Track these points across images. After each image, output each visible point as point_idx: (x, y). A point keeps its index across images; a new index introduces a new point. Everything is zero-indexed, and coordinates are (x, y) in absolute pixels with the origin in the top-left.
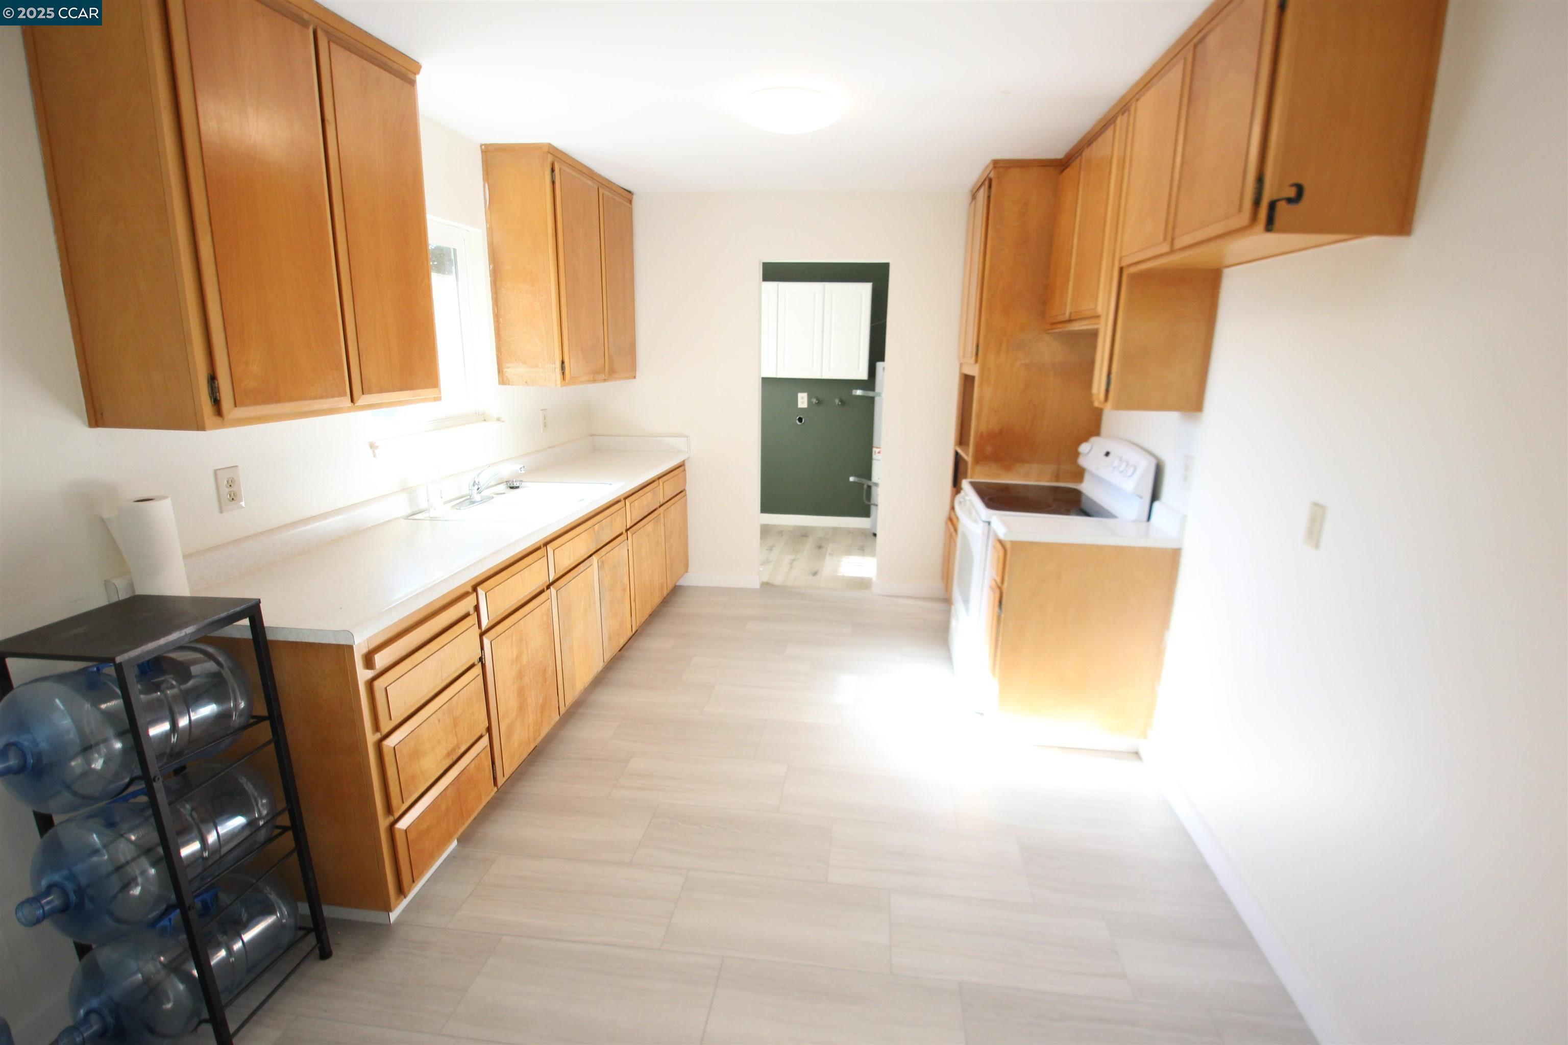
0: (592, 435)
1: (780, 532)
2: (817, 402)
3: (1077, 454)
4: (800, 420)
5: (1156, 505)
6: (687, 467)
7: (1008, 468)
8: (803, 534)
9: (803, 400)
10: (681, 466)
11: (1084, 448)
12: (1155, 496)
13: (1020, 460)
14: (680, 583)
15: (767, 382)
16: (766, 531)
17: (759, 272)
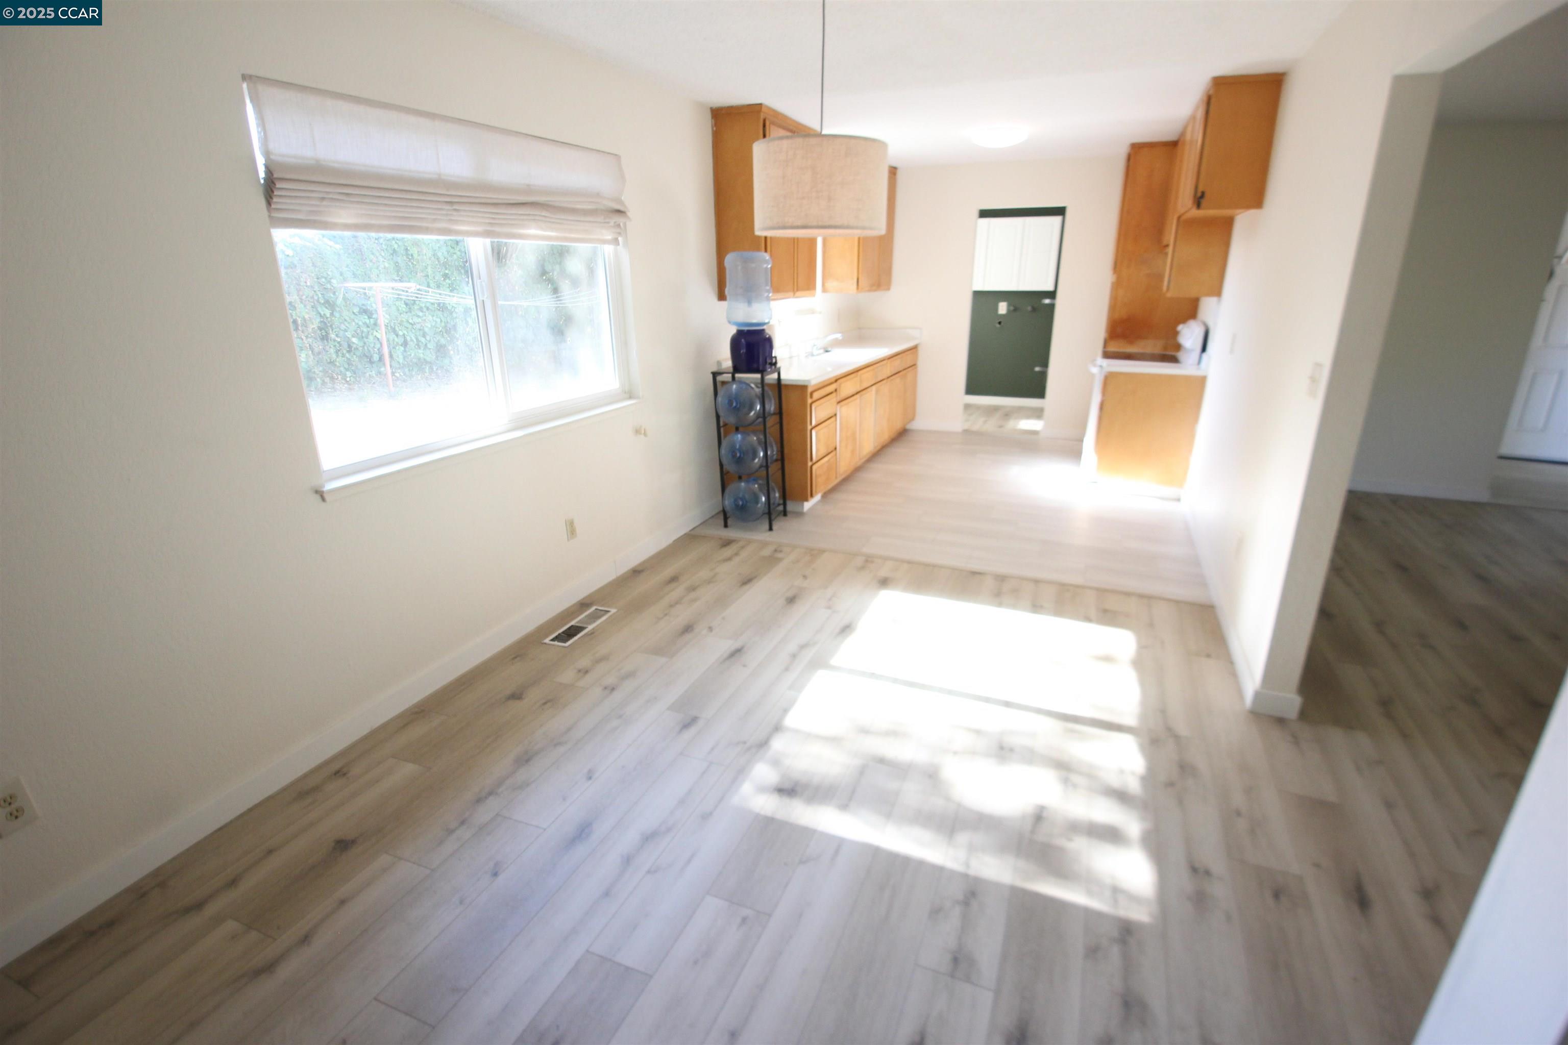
0: (860, 328)
1: (978, 407)
2: (1014, 310)
3: (1176, 333)
4: (1000, 323)
5: (1205, 355)
6: (920, 348)
7: (1131, 343)
8: (995, 409)
9: (1003, 308)
10: (915, 348)
11: (1180, 327)
12: (1204, 349)
13: (1140, 337)
14: (908, 427)
15: (978, 295)
16: (967, 407)
17: (976, 214)
